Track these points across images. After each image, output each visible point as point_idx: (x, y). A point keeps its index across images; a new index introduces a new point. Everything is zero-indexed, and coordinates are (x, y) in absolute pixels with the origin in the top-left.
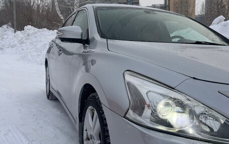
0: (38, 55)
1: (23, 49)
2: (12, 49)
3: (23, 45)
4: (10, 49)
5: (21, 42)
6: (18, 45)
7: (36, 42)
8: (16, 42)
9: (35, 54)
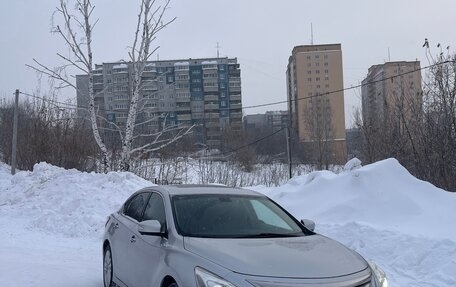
0: (66, 220)
1: (34, 208)
2: (14, 206)
3: (33, 198)
4: (8, 207)
5: (30, 194)
6: (24, 199)
7: (58, 193)
8: (20, 194)
9: (59, 217)
